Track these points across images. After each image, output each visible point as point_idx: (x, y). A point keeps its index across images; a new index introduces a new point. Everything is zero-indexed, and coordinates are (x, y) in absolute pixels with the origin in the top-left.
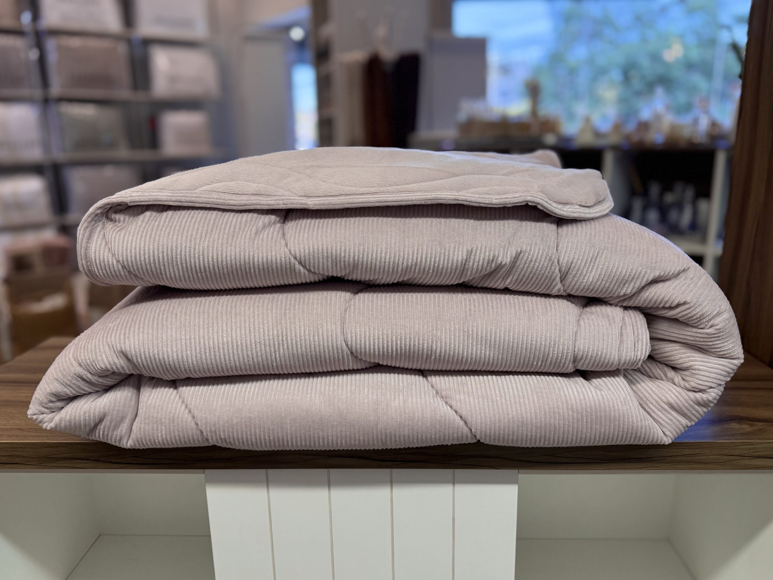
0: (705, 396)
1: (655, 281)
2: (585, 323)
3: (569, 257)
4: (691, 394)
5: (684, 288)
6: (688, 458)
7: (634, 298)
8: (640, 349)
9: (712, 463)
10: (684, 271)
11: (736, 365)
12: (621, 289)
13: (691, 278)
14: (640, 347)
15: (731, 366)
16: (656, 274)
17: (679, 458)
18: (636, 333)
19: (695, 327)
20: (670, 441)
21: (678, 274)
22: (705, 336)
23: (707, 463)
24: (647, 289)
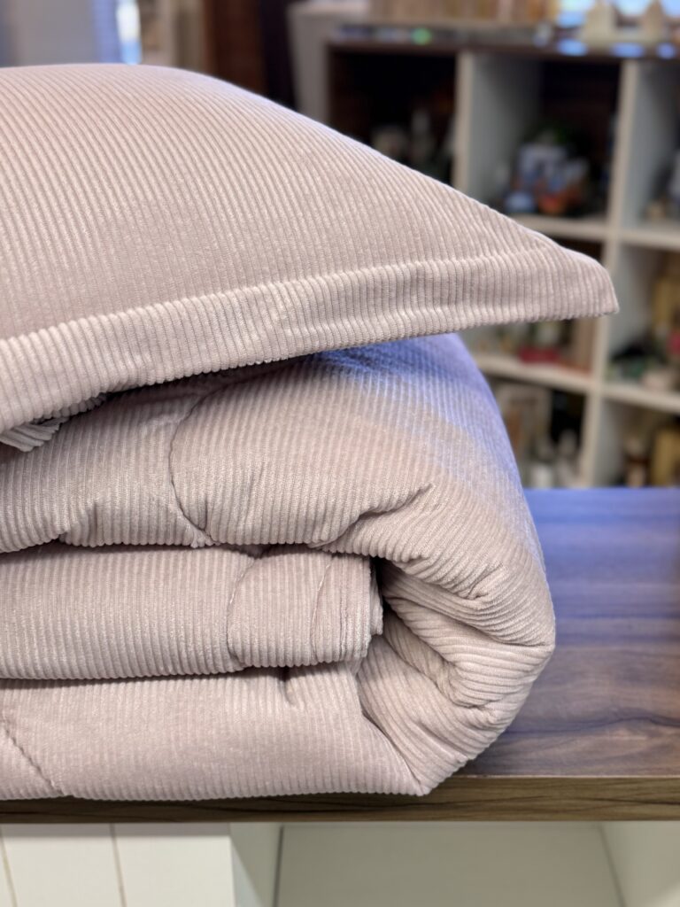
1: (369, 515)
5: (419, 529)
7: (342, 542)
8: (350, 632)
10: (420, 492)
11: (538, 657)
13: (436, 506)
14: (350, 627)
18: (344, 601)
19: (456, 594)
21: (412, 499)
22: (471, 612)
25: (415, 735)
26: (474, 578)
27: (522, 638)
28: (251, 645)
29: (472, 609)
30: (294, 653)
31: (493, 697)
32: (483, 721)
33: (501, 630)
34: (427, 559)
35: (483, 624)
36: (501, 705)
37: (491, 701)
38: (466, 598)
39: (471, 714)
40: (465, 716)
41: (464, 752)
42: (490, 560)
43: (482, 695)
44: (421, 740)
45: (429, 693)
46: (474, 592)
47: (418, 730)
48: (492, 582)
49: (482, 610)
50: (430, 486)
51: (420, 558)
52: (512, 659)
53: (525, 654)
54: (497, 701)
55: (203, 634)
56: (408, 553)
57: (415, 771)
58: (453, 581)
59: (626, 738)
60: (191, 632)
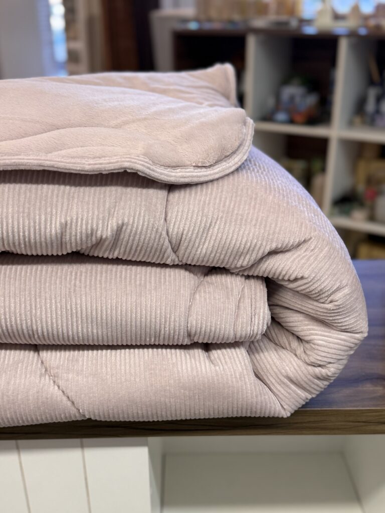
0: (324, 371)
1: (273, 253)
2: (200, 296)
3: (179, 228)
4: (310, 368)
5: (303, 261)
6: (314, 425)
7: (254, 269)
8: (256, 323)
9: (338, 429)
10: (305, 241)
11: (358, 340)
12: (238, 261)
13: (312, 250)
14: (257, 321)
15: (353, 340)
16: (274, 246)
17: (304, 424)
18: (254, 306)
19: (317, 301)
20: (289, 415)
21: (299, 245)
22: (325, 311)
23: (333, 429)
24: (266, 261)
25: (284, 383)
26: (331, 291)
27: (351, 328)
28: (201, 328)
29: (327, 309)
30: (224, 334)
31: (332, 361)
32: (324, 375)
33: (341, 322)
34: (306, 278)
35: (331, 318)
36: (335, 365)
37: (330, 363)
38: (323, 303)
39: (318, 370)
40: (314, 372)
41: (310, 392)
42: (341, 281)
43: (325, 359)
44: (287, 386)
45: (292, 359)
46: (329, 299)
47: (286, 381)
48: (341, 294)
49: (333, 310)
50: (311, 238)
51: (302, 278)
52: (345, 340)
53: (351, 337)
54: (333, 363)
55: (175, 321)
56: (295, 275)
57: (283, 403)
58: (319, 292)
59: (371, 389)
60: (168, 319)
